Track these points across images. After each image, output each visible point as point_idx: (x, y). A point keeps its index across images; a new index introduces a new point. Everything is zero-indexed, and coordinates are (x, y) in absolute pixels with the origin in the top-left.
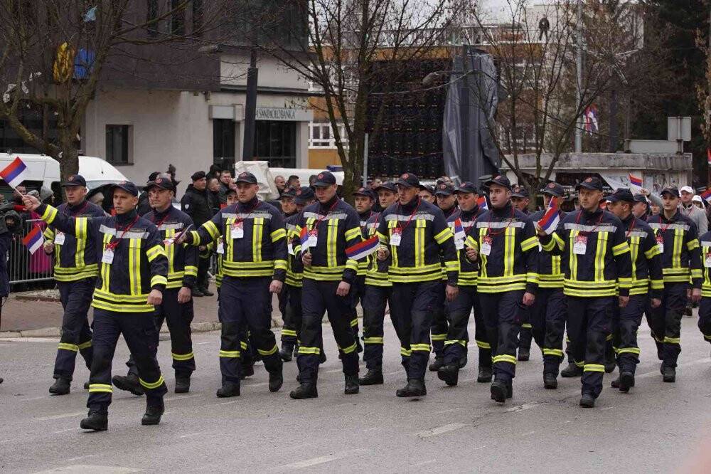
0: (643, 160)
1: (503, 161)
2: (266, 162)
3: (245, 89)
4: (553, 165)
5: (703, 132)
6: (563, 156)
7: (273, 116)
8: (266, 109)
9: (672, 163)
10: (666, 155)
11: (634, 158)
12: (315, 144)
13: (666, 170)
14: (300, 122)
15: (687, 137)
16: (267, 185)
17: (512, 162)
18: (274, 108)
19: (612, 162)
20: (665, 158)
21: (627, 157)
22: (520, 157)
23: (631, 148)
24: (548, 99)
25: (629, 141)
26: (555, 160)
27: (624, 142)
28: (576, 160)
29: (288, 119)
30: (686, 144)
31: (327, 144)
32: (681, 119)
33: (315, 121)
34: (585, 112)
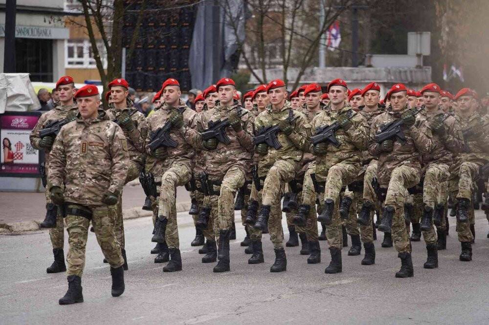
0: (384, 74)
1: (252, 76)
2: (27, 74)
3: (4, 7)
4: (298, 79)
5: (441, 47)
6: (308, 70)
7: (30, 34)
8: (23, 28)
9: (412, 77)
10: (406, 69)
11: (376, 72)
12: (70, 63)
13: (407, 82)
14: (56, 40)
15: (427, 52)
16: (29, 96)
17: (261, 77)
18: (31, 26)
19: (355, 76)
20: (405, 72)
21: (370, 71)
22: (268, 72)
23: (372, 63)
24: (294, 17)
25: (371, 57)
26: (301, 74)
27: (366, 56)
28: (320, 74)
29: (45, 37)
30: (426, 58)
31: (81, 63)
32: (421, 34)
33: (70, 41)
34: (329, 29)
